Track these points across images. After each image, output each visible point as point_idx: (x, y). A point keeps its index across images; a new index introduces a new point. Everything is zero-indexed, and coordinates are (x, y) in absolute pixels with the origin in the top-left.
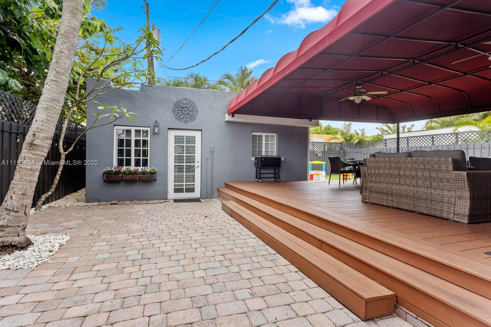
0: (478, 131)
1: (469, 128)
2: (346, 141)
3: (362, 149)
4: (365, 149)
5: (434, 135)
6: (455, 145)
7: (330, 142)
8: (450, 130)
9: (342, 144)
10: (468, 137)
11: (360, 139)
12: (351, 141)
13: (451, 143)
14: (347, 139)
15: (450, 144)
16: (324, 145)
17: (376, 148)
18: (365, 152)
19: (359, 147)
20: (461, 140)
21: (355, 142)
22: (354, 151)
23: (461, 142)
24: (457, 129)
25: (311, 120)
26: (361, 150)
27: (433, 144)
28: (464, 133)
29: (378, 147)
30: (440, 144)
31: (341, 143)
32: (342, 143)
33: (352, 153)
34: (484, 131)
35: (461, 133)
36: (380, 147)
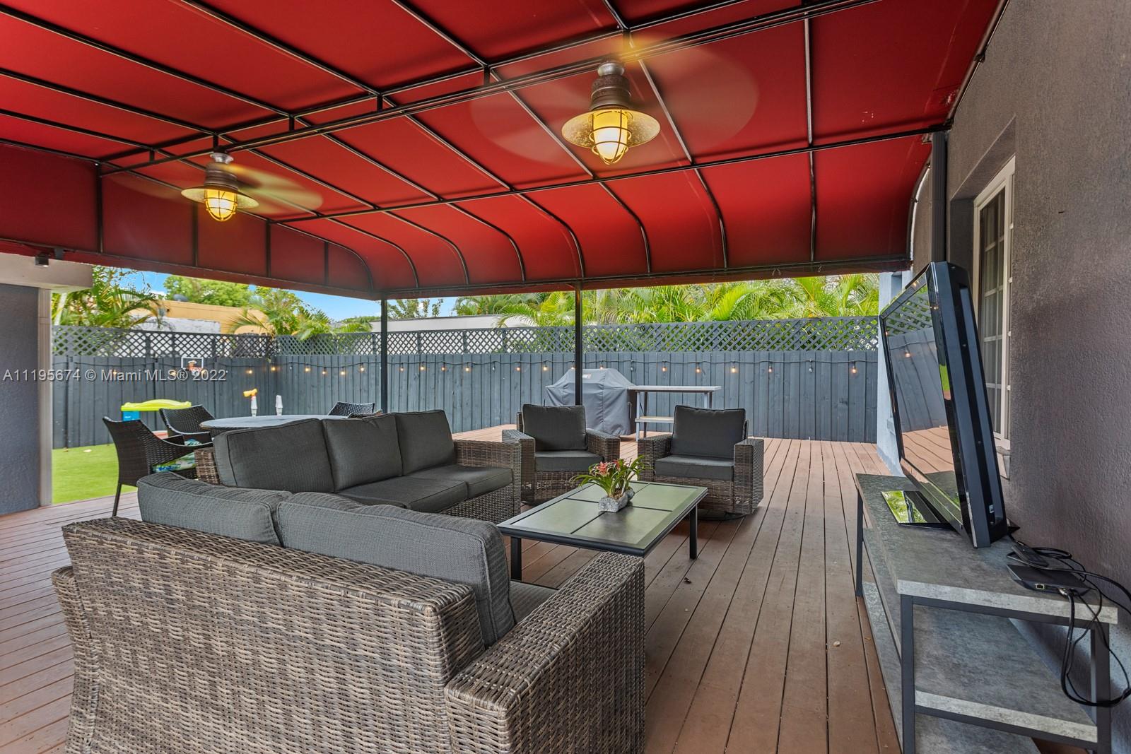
0: (537, 328)
1: (523, 322)
2: (280, 331)
3: (322, 355)
4: (327, 357)
5: (467, 330)
6: (502, 354)
7: (236, 333)
8: (490, 321)
9: (268, 341)
10: (522, 339)
11: (316, 330)
12: (293, 334)
13: (496, 350)
14: (282, 327)
15: (493, 351)
16: (213, 341)
17: (352, 353)
18: (328, 364)
19: (314, 350)
20: (512, 344)
21: (304, 336)
22: (302, 361)
23: (512, 348)
24: (503, 320)
25: (43, 261)
26: (318, 359)
27: (465, 350)
28: (515, 329)
29: (357, 353)
30: (478, 351)
31: (266, 337)
32: (268, 338)
33: (295, 366)
34: (545, 329)
35: (511, 329)
36: (362, 353)
